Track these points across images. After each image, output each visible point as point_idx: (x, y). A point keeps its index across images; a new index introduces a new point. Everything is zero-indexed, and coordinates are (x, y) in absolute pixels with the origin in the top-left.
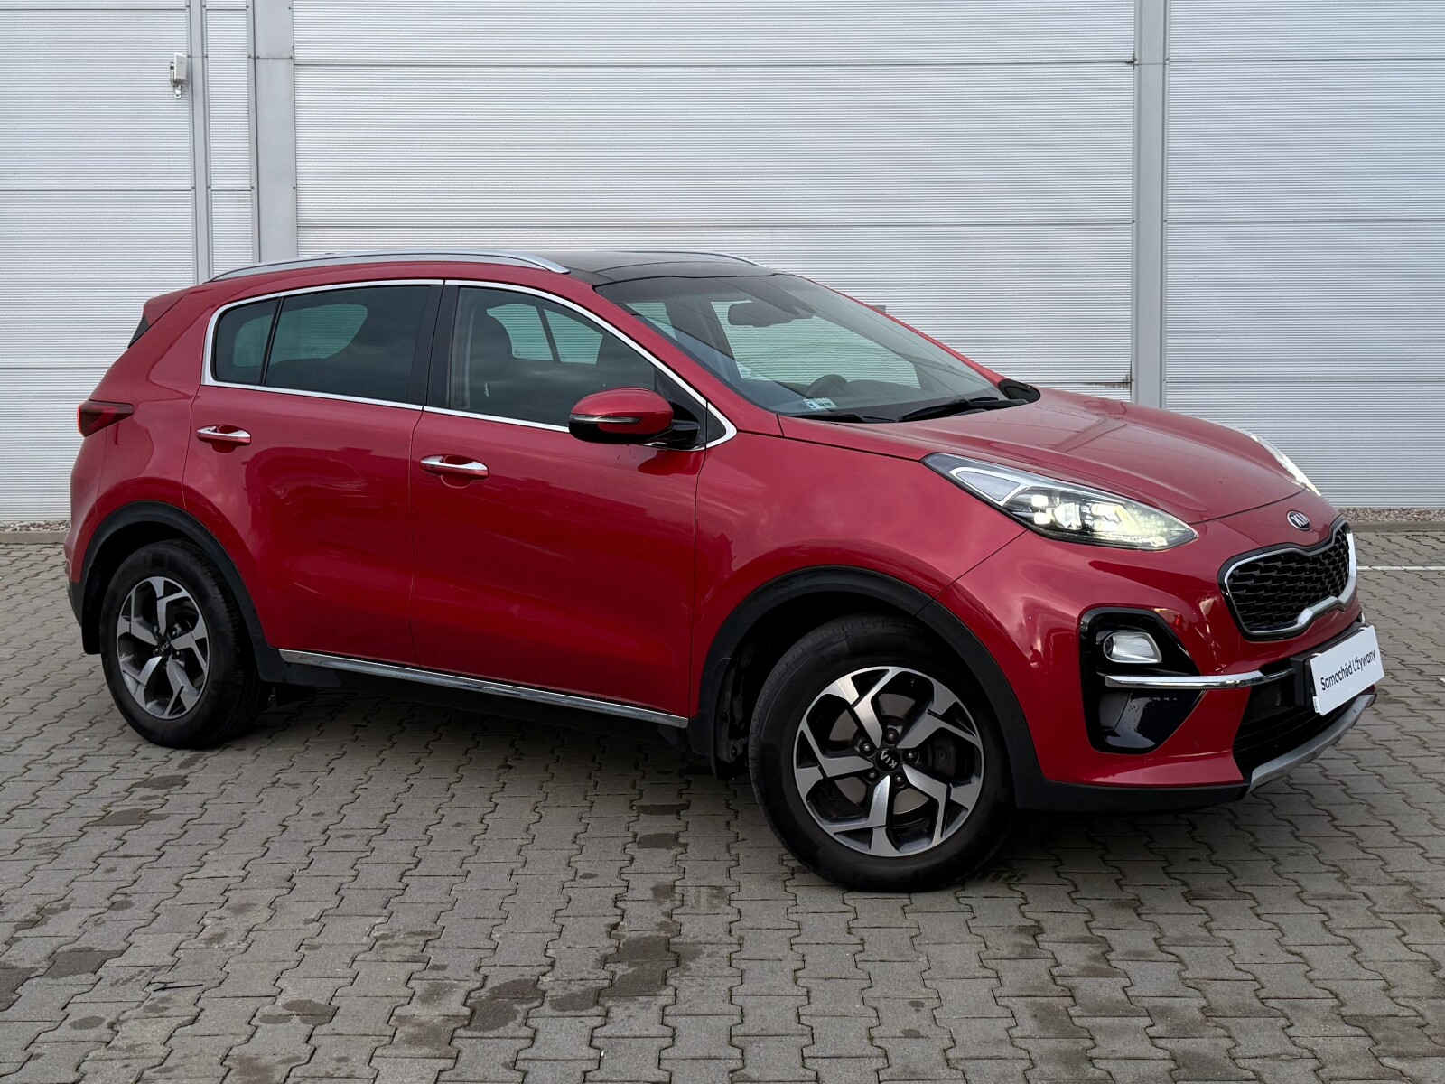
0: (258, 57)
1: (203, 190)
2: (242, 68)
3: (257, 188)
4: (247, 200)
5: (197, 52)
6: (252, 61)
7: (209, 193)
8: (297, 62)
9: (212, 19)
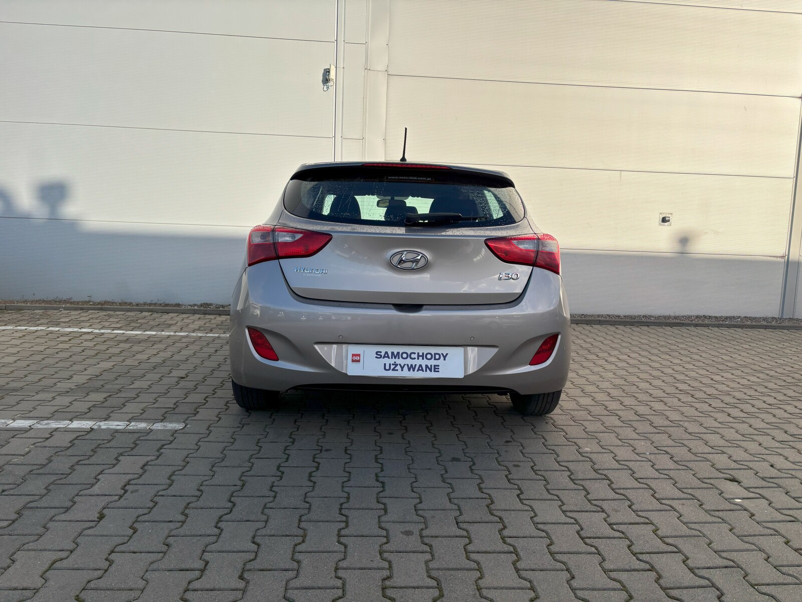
0: (370, 70)
1: (338, 138)
2: (362, 74)
3: (365, 139)
4: (360, 144)
5: (339, 66)
6: (366, 71)
7: (342, 141)
8: (389, 73)
9: (348, 47)
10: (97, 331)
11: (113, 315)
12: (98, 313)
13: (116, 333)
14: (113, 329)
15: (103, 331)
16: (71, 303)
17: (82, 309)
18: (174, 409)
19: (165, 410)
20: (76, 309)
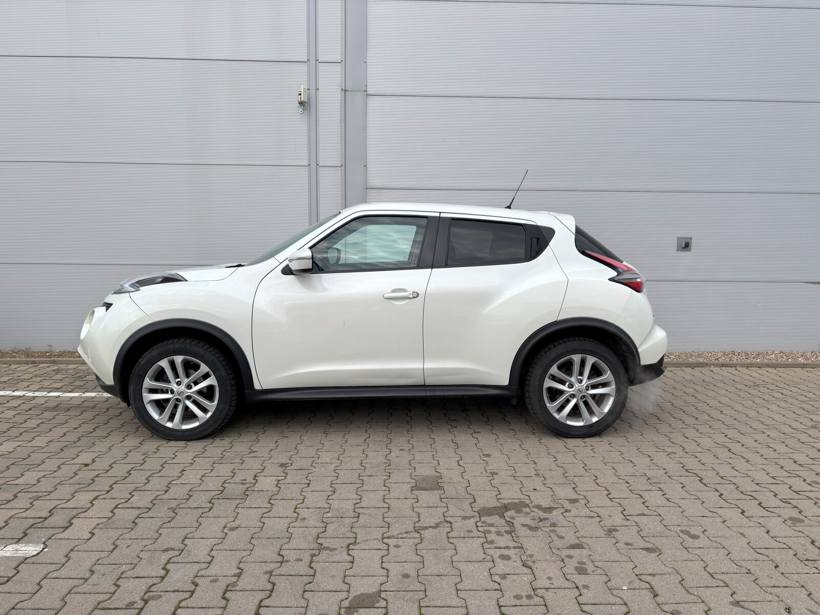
0: (347, 90)
1: (314, 166)
2: (338, 95)
3: (344, 166)
4: (338, 172)
5: (313, 87)
6: (343, 92)
7: (318, 169)
8: (369, 93)
9: (321, 67)
10: (30, 394)
11: (62, 370)
12: (48, 367)
13: (51, 397)
14: (50, 390)
15: (37, 394)
16: (28, 355)
17: (34, 363)
18: (46, 519)
19: (32, 521)
20: (27, 363)
